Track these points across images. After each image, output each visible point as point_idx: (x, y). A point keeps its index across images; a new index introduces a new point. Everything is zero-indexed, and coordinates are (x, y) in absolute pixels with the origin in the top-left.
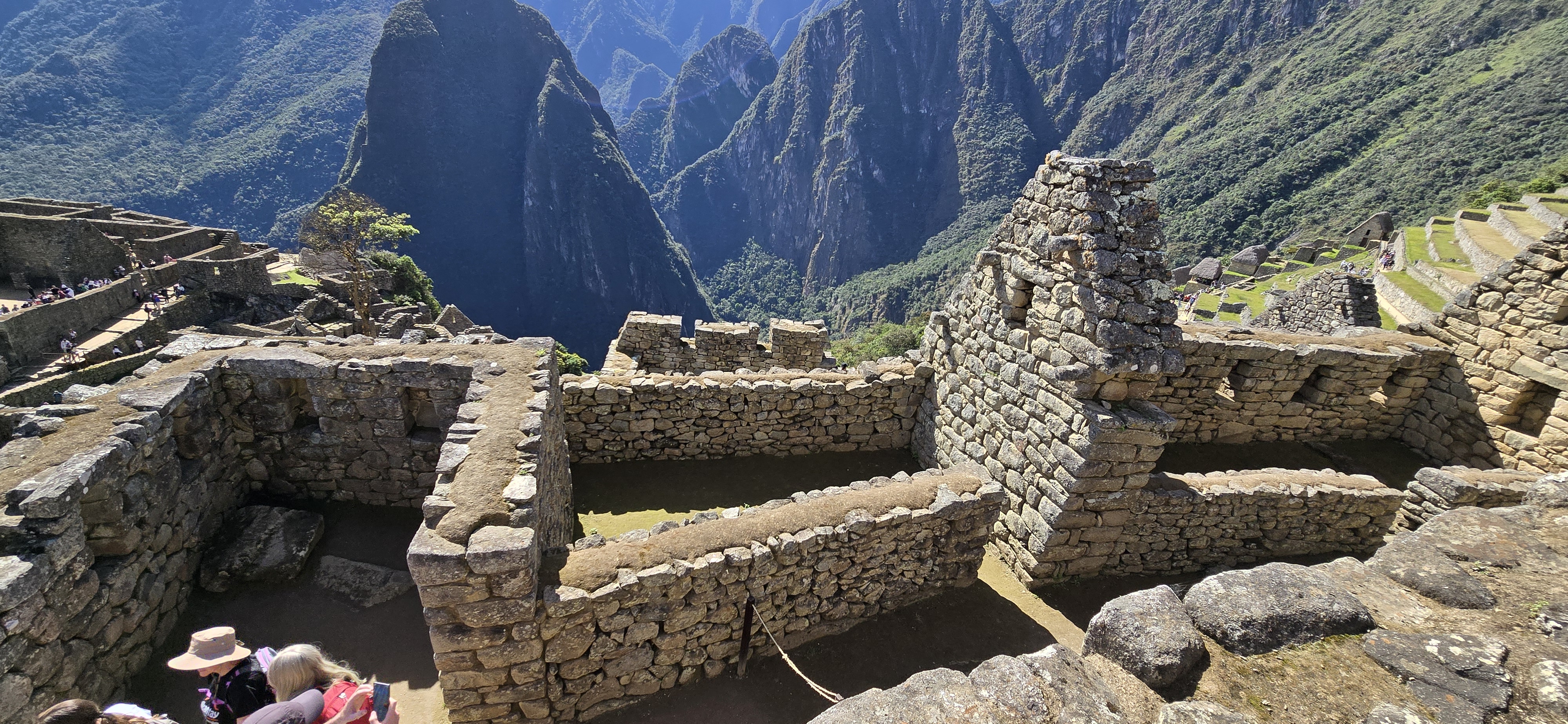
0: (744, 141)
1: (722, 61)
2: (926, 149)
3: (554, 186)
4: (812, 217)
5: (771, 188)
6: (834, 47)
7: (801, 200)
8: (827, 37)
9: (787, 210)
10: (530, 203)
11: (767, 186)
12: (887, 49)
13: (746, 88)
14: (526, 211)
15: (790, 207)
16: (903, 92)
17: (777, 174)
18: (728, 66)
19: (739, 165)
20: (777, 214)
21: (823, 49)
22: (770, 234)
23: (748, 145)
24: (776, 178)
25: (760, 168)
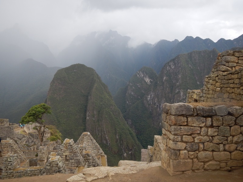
0: (149, 96)
1: (141, 75)
3: (95, 113)
5: (158, 109)
6: (174, 68)
8: (172, 66)
10: (88, 118)
11: (157, 108)
12: (190, 67)
13: (149, 82)
14: (87, 121)
17: (160, 105)
18: (143, 77)
19: (148, 103)
21: (171, 69)
23: (151, 97)
24: (160, 106)
25: (155, 104)
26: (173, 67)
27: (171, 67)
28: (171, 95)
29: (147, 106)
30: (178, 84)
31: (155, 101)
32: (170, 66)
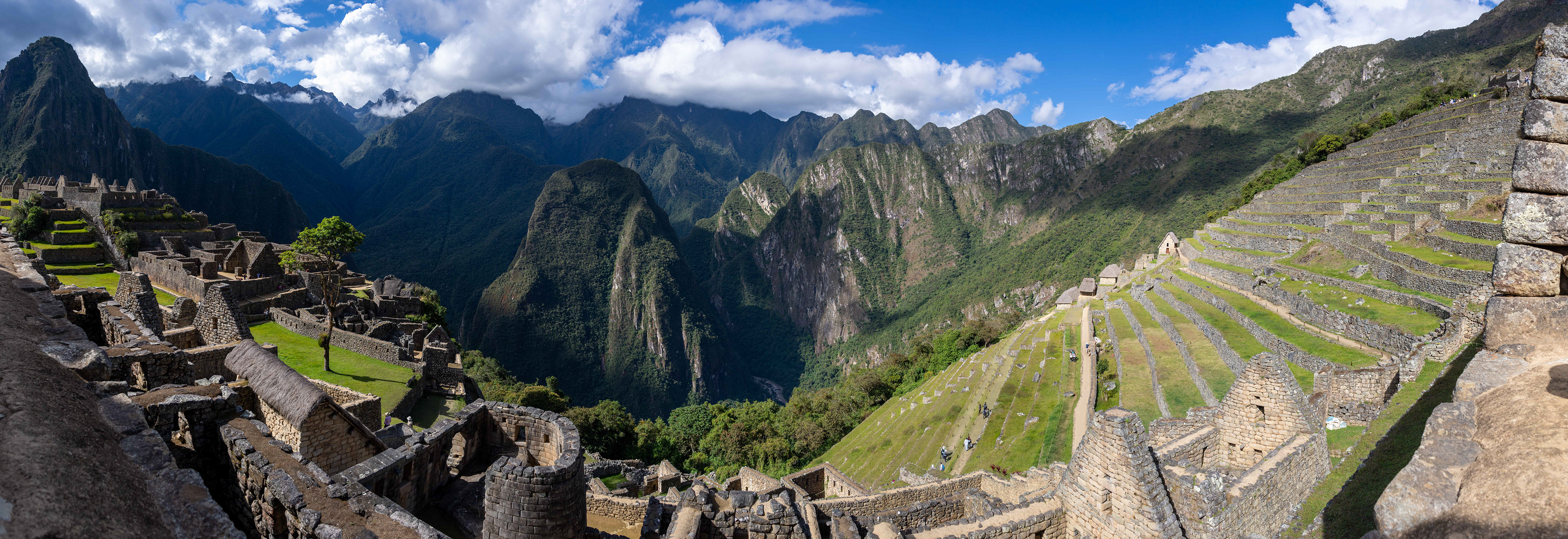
0: (767, 243)
2: (895, 241)
3: (633, 276)
4: (818, 293)
5: (788, 274)
6: (826, 181)
7: (809, 281)
8: (820, 175)
9: (800, 290)
10: (616, 288)
11: (785, 273)
13: (768, 209)
14: (613, 294)
15: (802, 287)
16: (874, 206)
17: (791, 264)
18: (756, 196)
19: (764, 260)
20: (793, 292)
21: (818, 183)
22: (788, 307)
23: (770, 245)
24: (791, 267)
25: (779, 261)
26: (823, 178)
27: (819, 178)
28: (815, 239)
29: (762, 265)
30: (834, 216)
31: (779, 255)
32: (817, 174)
